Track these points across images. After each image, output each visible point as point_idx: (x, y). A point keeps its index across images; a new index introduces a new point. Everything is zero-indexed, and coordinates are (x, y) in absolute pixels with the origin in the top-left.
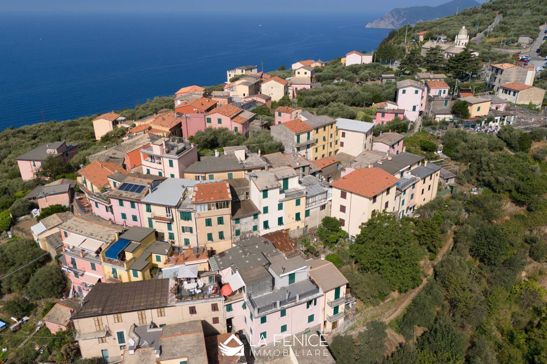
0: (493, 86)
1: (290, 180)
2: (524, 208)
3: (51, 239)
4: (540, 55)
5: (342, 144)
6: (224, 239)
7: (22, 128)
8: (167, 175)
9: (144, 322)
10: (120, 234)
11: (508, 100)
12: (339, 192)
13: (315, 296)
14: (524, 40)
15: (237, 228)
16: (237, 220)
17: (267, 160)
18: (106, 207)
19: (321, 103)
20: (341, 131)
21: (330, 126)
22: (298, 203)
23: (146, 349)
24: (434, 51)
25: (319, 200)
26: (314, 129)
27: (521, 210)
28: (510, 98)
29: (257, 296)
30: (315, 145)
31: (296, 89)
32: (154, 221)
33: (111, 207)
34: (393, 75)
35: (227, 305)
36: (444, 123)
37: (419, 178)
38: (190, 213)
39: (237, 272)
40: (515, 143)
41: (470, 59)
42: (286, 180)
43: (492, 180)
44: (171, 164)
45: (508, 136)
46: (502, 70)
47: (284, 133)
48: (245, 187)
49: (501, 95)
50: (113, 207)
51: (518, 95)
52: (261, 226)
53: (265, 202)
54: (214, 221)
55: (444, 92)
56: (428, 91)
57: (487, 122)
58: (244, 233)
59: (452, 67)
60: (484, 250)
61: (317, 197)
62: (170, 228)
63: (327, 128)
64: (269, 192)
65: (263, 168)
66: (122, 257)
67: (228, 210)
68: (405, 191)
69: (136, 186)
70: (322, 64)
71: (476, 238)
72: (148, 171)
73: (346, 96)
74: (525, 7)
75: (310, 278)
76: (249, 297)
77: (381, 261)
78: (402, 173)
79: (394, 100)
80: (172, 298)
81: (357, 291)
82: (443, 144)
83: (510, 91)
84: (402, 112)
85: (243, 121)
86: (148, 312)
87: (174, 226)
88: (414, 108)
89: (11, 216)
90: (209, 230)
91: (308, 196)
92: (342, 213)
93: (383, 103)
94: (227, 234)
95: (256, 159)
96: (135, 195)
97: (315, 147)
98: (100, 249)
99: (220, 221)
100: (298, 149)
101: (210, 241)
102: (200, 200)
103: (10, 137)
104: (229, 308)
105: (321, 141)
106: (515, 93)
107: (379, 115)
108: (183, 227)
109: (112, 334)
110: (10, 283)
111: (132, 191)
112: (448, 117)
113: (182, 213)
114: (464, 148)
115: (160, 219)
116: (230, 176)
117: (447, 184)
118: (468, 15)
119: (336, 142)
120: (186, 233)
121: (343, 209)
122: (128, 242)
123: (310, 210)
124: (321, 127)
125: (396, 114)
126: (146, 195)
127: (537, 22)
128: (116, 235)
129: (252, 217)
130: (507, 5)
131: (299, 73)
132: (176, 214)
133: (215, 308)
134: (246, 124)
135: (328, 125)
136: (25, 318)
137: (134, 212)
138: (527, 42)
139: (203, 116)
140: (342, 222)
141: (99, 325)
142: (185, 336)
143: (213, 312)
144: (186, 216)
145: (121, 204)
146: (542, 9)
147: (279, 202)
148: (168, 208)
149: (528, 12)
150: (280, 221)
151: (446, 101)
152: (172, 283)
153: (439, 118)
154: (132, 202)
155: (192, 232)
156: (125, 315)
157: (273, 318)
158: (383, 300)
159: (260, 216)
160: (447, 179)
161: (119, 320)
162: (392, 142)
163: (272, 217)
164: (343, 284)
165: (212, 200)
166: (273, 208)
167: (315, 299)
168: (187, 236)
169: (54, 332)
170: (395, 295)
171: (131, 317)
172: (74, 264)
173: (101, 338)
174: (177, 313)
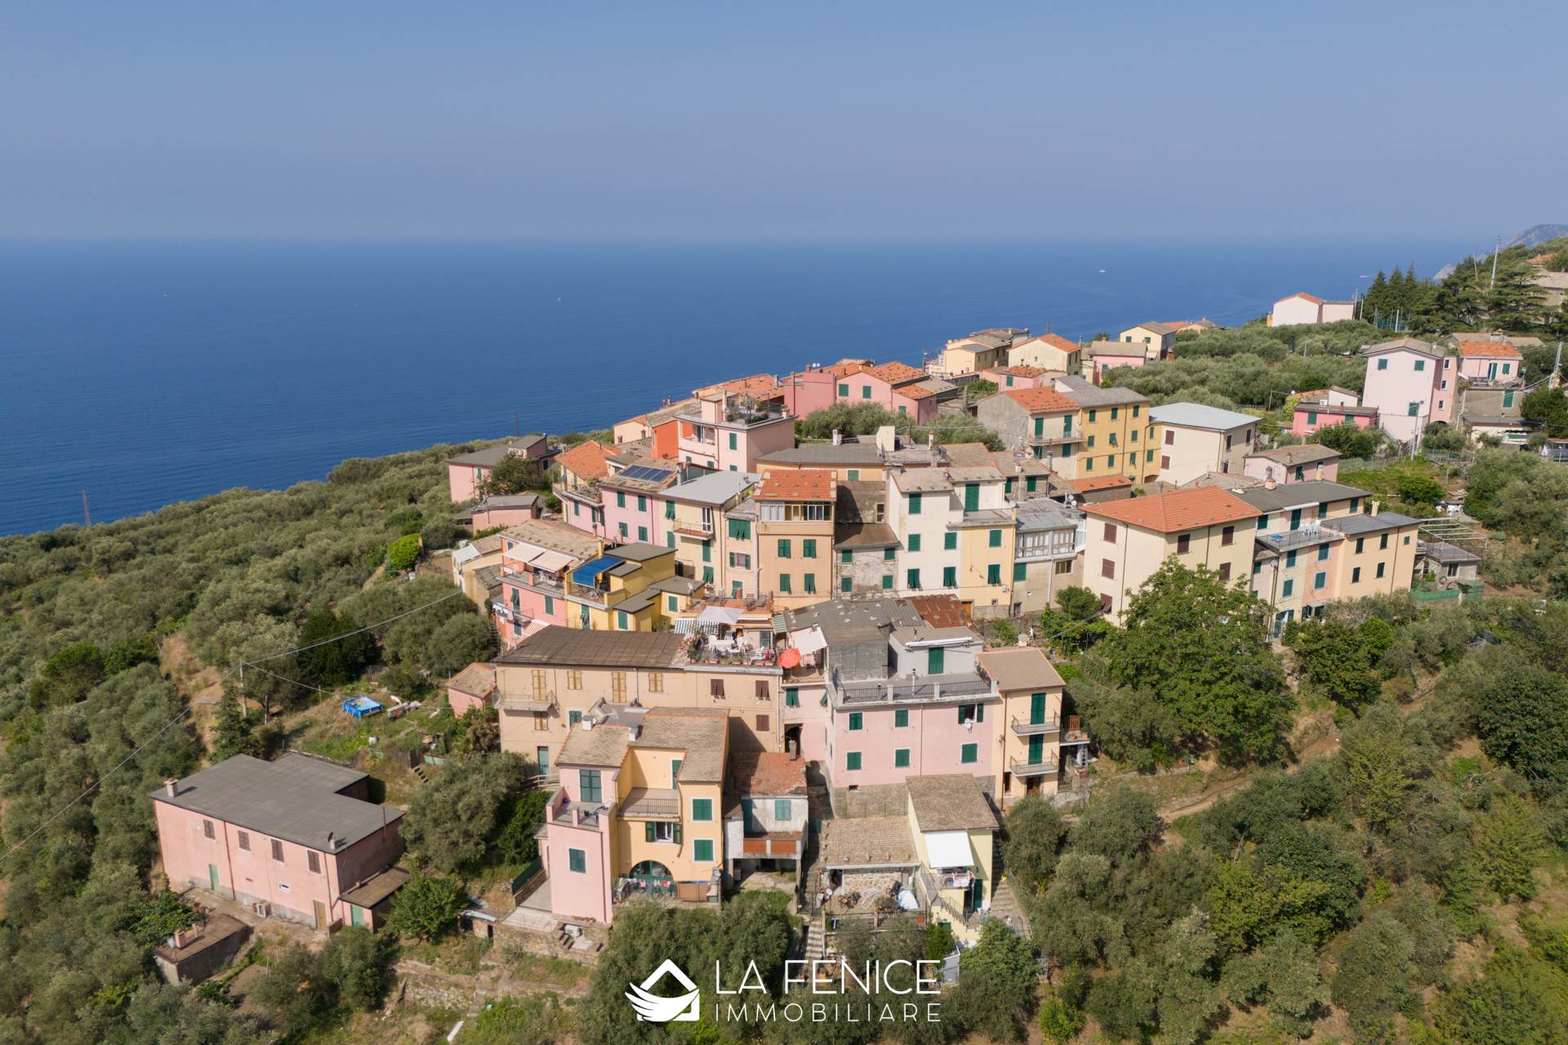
1: (983, 491)
3: (485, 573)
5: (1166, 462)
6: (815, 592)
7: (470, 444)
8: (724, 466)
9: (623, 700)
10: (607, 548)
12: (1101, 526)
13: (982, 696)
15: (845, 573)
16: (847, 554)
17: (941, 452)
18: (593, 508)
20: (1165, 429)
21: (1131, 411)
22: (995, 540)
23: (614, 727)
25: (1053, 547)
26: (1085, 409)
29: (851, 679)
30: (1086, 450)
31: (1105, 364)
32: (678, 536)
33: (601, 509)
35: (788, 690)
37: (1342, 534)
38: (747, 522)
39: (819, 629)
42: (973, 487)
44: (733, 446)
47: (1007, 413)
48: (876, 493)
50: (605, 510)
52: (902, 582)
53: (914, 524)
54: (797, 546)
55: (1506, 370)
56: (1459, 367)
58: (862, 591)
61: (1047, 537)
62: (706, 557)
63: (1121, 413)
64: (924, 500)
65: (927, 465)
66: (605, 585)
67: (827, 526)
68: (1291, 555)
69: (655, 471)
70: (1210, 327)
72: (689, 459)
73: (1228, 379)
75: (979, 668)
76: (835, 678)
78: (1296, 516)
79: (1356, 385)
80: (681, 659)
81: (1092, 722)
82: (1468, 489)
84: (1371, 414)
85: (923, 395)
86: (631, 675)
87: (715, 551)
88: (1413, 410)
89: (421, 543)
90: (784, 565)
91: (1023, 528)
92: (1107, 580)
93: (1317, 392)
94: (822, 583)
95: (919, 451)
96: (648, 485)
97: (1087, 455)
98: (566, 568)
99: (810, 549)
100: (1038, 452)
101: (786, 593)
102: (769, 495)
103: (442, 457)
104: (793, 701)
105: (1102, 442)
107: (1302, 418)
108: (732, 554)
109: (561, 712)
110: (398, 642)
111: (646, 477)
113: (733, 522)
114: (1520, 495)
115: (685, 535)
116: (853, 476)
117: (1451, 578)
119: (1150, 456)
120: (737, 568)
121: (1108, 569)
122: (620, 561)
123: (1028, 566)
124: (1105, 409)
125: (1352, 416)
126: (669, 486)
128: (600, 547)
129: (882, 554)
131: (1128, 340)
132: (720, 521)
134: (929, 403)
135: (1126, 406)
136: (415, 704)
137: (643, 519)
139: (832, 380)
140: (1106, 603)
141: (540, 688)
142: (691, 718)
143: (758, 702)
144: (740, 530)
145: (621, 504)
147: (948, 527)
148: (708, 508)
150: (949, 576)
151: (1509, 393)
152: (685, 640)
153: (1480, 434)
154: (642, 497)
155: (747, 566)
156: (587, 675)
157: (879, 723)
158: (1168, 766)
159: (899, 554)
160: (1453, 567)
161: (576, 684)
162: (1297, 461)
163: (931, 562)
164: (1053, 689)
165: (795, 496)
166: (933, 541)
167: (981, 705)
168: (738, 573)
169: (459, 715)
170: (1208, 764)
171: (598, 681)
172: (515, 602)
173: (541, 714)
174: (688, 689)
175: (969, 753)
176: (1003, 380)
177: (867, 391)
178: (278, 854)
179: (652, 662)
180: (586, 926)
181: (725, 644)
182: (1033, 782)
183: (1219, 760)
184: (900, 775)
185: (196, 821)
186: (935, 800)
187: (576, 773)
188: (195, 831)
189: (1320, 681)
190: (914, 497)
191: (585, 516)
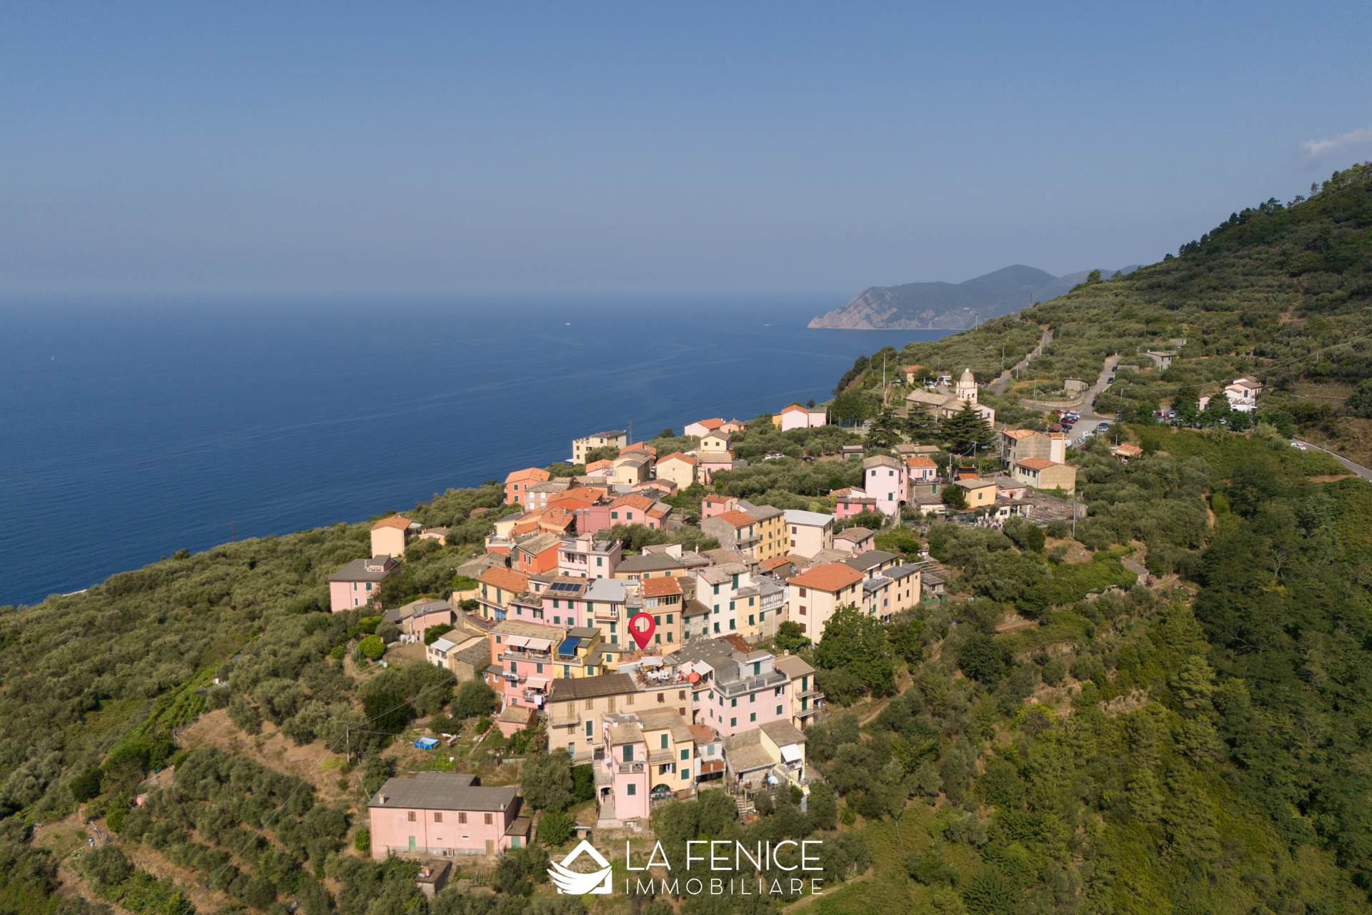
0: (1008, 463)
1: (740, 577)
2: (1036, 622)
3: (460, 655)
4: (1095, 411)
5: (793, 544)
6: (673, 642)
8: (594, 576)
9: (614, 711)
10: (566, 633)
11: (1029, 484)
12: (797, 590)
13: (782, 682)
14: (1073, 385)
15: (686, 630)
16: (687, 619)
17: (708, 557)
18: (532, 609)
19: (753, 490)
20: (791, 526)
21: (777, 520)
22: (751, 603)
23: (628, 724)
24: (919, 411)
25: (775, 602)
26: (758, 522)
27: (1032, 624)
28: (1030, 480)
29: (725, 683)
30: (759, 543)
31: (709, 470)
32: (595, 621)
33: (541, 611)
34: (860, 447)
35: (694, 693)
36: (932, 515)
37: (893, 579)
38: (638, 609)
39: (701, 661)
40: (1023, 540)
41: (974, 423)
42: (735, 576)
43: (989, 583)
44: (599, 563)
45: (1016, 531)
46: (1016, 440)
47: (721, 528)
48: (691, 585)
49: (1019, 477)
50: (543, 610)
51: (1040, 476)
52: (711, 630)
53: (717, 600)
54: (663, 619)
55: (931, 474)
56: (909, 472)
57: (992, 514)
58: (694, 637)
59: (948, 435)
61: (772, 597)
62: (613, 630)
63: (773, 521)
64: (721, 587)
65: (706, 565)
66: (575, 654)
67: (678, 607)
68: (875, 592)
69: (571, 585)
70: (740, 427)
72: (567, 573)
73: (789, 480)
74: (1090, 320)
75: (777, 669)
76: (717, 683)
77: (849, 656)
78: (871, 572)
79: (862, 485)
80: (642, 686)
82: (929, 543)
83: (1028, 471)
84: (873, 502)
85: (661, 515)
86: (618, 698)
87: (618, 627)
88: (890, 497)
90: (657, 630)
91: (762, 595)
92: (802, 616)
93: (845, 490)
94: (676, 637)
95: (694, 557)
96: (573, 594)
97: (759, 545)
98: (550, 647)
99: (670, 619)
100: (739, 547)
101: (658, 644)
102: (650, 594)
104: (696, 698)
105: (766, 537)
106: (1035, 472)
107: (841, 506)
108: (628, 627)
109: (582, 723)
111: (569, 590)
113: (629, 610)
114: (954, 546)
115: (602, 620)
117: (933, 591)
118: (995, 331)
119: (786, 541)
121: (803, 610)
122: (578, 639)
123: (765, 613)
124: (765, 520)
125: (865, 505)
126: (583, 594)
127: (1101, 351)
129: (702, 617)
130: (1061, 315)
131: (706, 444)
132: (622, 610)
133: (682, 695)
134: (663, 519)
135: (774, 517)
136: (458, 736)
137: (572, 613)
138: (1079, 389)
139: (608, 510)
140: (802, 628)
141: (570, 712)
143: (681, 702)
144: (633, 613)
145: (556, 605)
146: (1115, 327)
147: (731, 600)
148: (614, 604)
149: (1093, 331)
150: (732, 624)
151: (934, 486)
152: (634, 676)
153: (925, 510)
154: (571, 602)
156: (596, 702)
157: (743, 701)
158: (854, 702)
159: (710, 615)
160: (933, 586)
161: (590, 707)
162: (859, 540)
163: (723, 618)
164: (810, 674)
165: (663, 593)
166: (724, 607)
167: (783, 686)
169: (507, 736)
170: (869, 699)
171: (601, 704)
172: (514, 669)
173: (571, 726)
174: (645, 700)
175: (779, 710)
176: (704, 504)
177: (629, 516)
178: (463, 819)
179: (627, 690)
180: (637, 821)
181: (656, 675)
182: (804, 719)
183: (873, 696)
184: (755, 725)
185: (404, 813)
186: (778, 733)
187: (621, 748)
188: (401, 819)
189: (899, 653)
190: (716, 586)
191: (527, 614)
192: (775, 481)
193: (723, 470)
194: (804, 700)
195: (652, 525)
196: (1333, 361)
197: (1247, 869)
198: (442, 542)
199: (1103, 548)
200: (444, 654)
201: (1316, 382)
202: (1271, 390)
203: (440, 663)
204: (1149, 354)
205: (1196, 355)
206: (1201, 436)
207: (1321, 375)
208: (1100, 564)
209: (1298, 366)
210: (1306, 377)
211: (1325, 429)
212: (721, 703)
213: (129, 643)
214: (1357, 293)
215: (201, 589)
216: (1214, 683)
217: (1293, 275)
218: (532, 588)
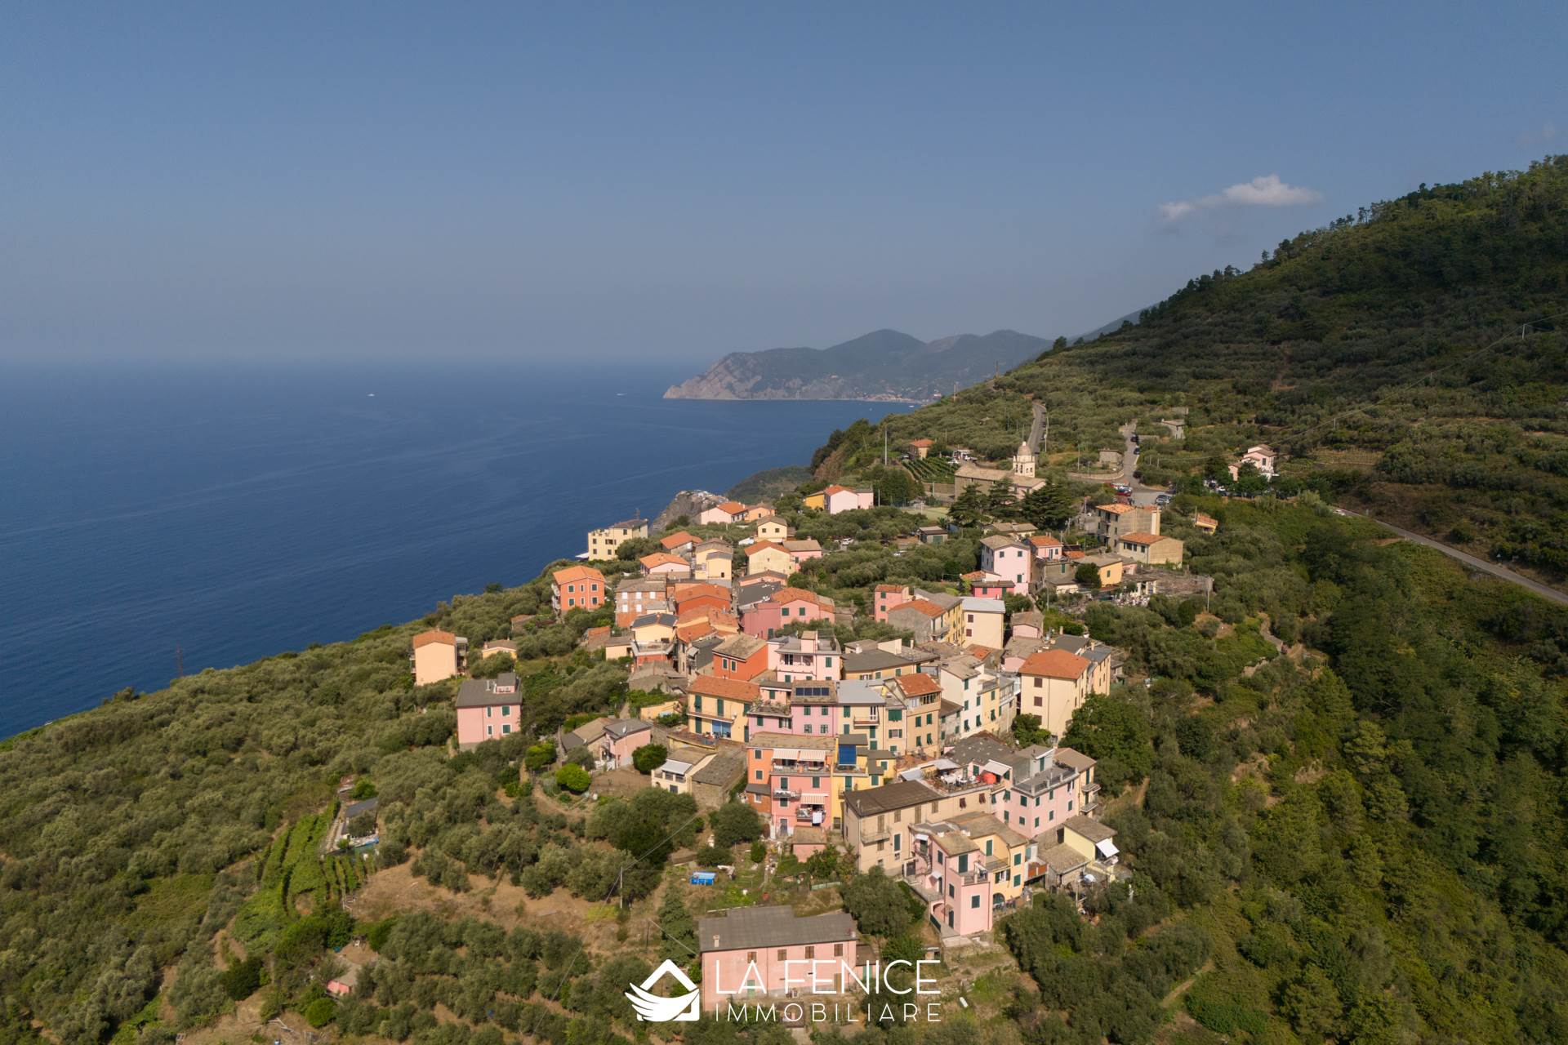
0: (1106, 539)
2: (1212, 698)
4: (1141, 482)
5: (969, 633)
6: (931, 744)
8: (822, 678)
9: (920, 821)
11: (1136, 559)
12: (1032, 679)
13: (1072, 777)
14: (1108, 457)
15: (943, 729)
16: (943, 719)
17: (928, 651)
18: (781, 719)
20: (967, 614)
21: (957, 608)
22: (993, 697)
23: (953, 832)
25: (1008, 694)
26: (947, 610)
27: (1209, 702)
28: (1137, 555)
29: (1019, 782)
30: (947, 633)
31: (797, 559)
32: (852, 726)
33: (790, 720)
36: (1071, 597)
38: (900, 711)
40: (1175, 616)
43: (1169, 663)
44: (829, 663)
45: (1163, 608)
46: (1117, 516)
47: (913, 618)
49: (1123, 552)
50: (793, 719)
51: (1148, 550)
52: (962, 727)
53: (966, 695)
54: (924, 720)
55: (1057, 553)
56: (1034, 551)
57: (1128, 591)
58: (949, 736)
60: (1191, 744)
61: (1006, 689)
63: (955, 610)
64: (970, 682)
65: (932, 660)
67: (937, 705)
69: (817, 689)
71: (1178, 731)
72: (788, 678)
74: (1076, 389)
75: (1057, 764)
76: (1014, 783)
79: (989, 567)
80: (940, 792)
81: (1102, 780)
83: (1135, 546)
84: (1008, 584)
86: (924, 807)
87: (878, 732)
88: (1020, 579)
90: (918, 731)
91: (1000, 687)
92: (1039, 707)
93: (976, 573)
94: (934, 738)
96: (826, 699)
97: (948, 636)
98: (826, 758)
99: (929, 720)
101: (919, 747)
102: (913, 693)
105: (952, 628)
106: (1143, 548)
108: (890, 731)
109: (891, 837)
111: (817, 694)
112: (1074, 588)
113: (891, 712)
114: (1120, 627)
115: (858, 725)
117: (1116, 674)
118: (977, 401)
119: (963, 630)
120: (893, 737)
121: (1038, 701)
122: (851, 747)
123: (1002, 707)
125: (1003, 588)
127: (1113, 421)
128: (833, 741)
129: (955, 716)
130: (1044, 384)
132: (883, 713)
135: (956, 605)
137: (826, 720)
138: (1115, 460)
139: (778, 606)
140: (1038, 719)
141: (881, 825)
142: (978, 819)
143: (981, 805)
144: (895, 715)
145: (807, 713)
147: (978, 695)
148: (874, 707)
150: (978, 721)
151: (1063, 566)
152: (925, 783)
153: (1062, 590)
154: (825, 708)
155: (900, 736)
156: (904, 812)
157: (1045, 799)
159: (962, 713)
161: (897, 819)
163: (971, 715)
164: (1091, 767)
165: (924, 691)
166: (972, 703)
167: (1073, 780)
168: (895, 741)
169: (802, 860)
170: (1128, 788)
171: (908, 814)
172: (784, 787)
173: (881, 842)
174: (949, 807)
175: (1070, 805)
176: (878, 595)
177: (802, 612)
178: (809, 955)
179: (930, 797)
180: (982, 935)
185: (743, 954)
186: (1085, 829)
187: (957, 858)
188: (739, 962)
190: (966, 681)
191: (771, 725)
192: (884, 569)
193: (812, 558)
194: (1087, 794)
195: (827, 619)
196: (1349, 427)
197: (1452, 923)
198: (514, 656)
199: (1238, 621)
200: (680, 777)
201: (1337, 449)
202: (1287, 457)
203: (674, 788)
204: (1163, 423)
205: (1203, 424)
206: (1253, 505)
207: (1341, 441)
208: (1244, 637)
209: (1310, 434)
210: (1324, 444)
211: (1359, 494)
212: (1024, 802)
213: (151, 806)
214: (1342, 361)
215: (210, 734)
216: (1385, 747)
217: (1274, 343)
218: (765, 695)
